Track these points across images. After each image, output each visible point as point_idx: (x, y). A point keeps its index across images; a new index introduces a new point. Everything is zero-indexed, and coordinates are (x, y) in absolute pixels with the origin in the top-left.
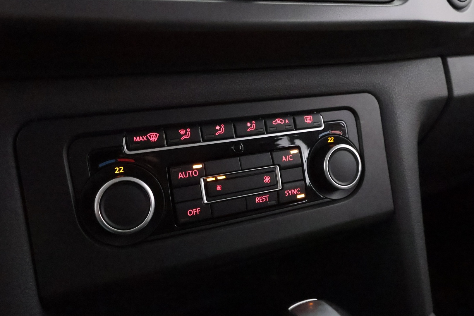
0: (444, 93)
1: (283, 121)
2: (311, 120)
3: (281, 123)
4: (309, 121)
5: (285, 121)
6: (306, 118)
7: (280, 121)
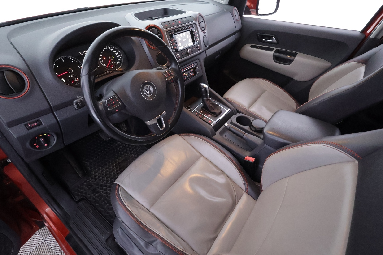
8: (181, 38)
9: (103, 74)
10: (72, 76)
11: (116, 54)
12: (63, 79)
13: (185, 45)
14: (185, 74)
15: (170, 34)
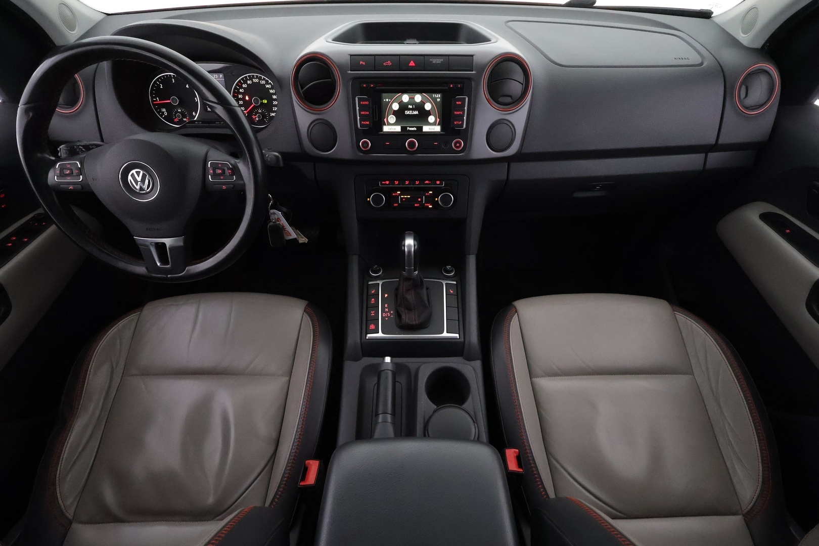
8: (401, 104)
9: (210, 125)
10: (179, 111)
11: (274, 97)
12: (164, 110)
13: (410, 127)
14: (400, 195)
15: (365, 86)
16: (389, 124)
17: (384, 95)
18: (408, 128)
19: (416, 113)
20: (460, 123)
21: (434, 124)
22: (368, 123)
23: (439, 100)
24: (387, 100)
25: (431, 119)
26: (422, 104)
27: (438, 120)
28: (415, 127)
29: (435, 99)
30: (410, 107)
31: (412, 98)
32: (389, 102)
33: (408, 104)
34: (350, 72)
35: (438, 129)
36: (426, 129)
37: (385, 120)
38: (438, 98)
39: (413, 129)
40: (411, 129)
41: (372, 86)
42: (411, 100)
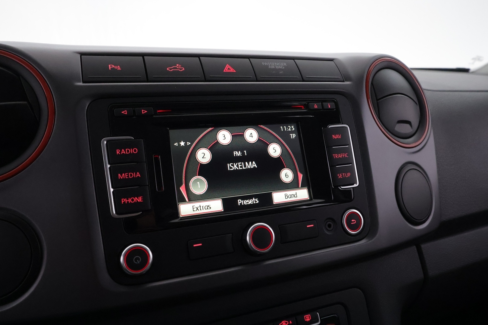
0: (421, 276)
1: (287, 323)
2: (310, 318)
3: (286, 324)
4: (308, 320)
5: (289, 322)
6: (306, 317)
7: (285, 323)
8: (215, 149)
13: (243, 198)
15: (125, 112)
16: (193, 198)
17: (173, 133)
18: (240, 202)
19: (252, 165)
20: (349, 174)
21: (294, 185)
22: (140, 200)
23: (293, 136)
24: (182, 144)
25: (286, 175)
26: (262, 145)
27: (301, 176)
28: (255, 196)
29: (285, 136)
30: (238, 154)
31: (238, 137)
32: (187, 148)
33: (229, 149)
34: (81, 84)
35: (303, 194)
36: (279, 197)
37: (183, 189)
38: (292, 132)
39: (250, 202)
40: (246, 202)
41: (144, 112)
42: (238, 139)
